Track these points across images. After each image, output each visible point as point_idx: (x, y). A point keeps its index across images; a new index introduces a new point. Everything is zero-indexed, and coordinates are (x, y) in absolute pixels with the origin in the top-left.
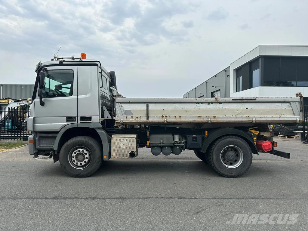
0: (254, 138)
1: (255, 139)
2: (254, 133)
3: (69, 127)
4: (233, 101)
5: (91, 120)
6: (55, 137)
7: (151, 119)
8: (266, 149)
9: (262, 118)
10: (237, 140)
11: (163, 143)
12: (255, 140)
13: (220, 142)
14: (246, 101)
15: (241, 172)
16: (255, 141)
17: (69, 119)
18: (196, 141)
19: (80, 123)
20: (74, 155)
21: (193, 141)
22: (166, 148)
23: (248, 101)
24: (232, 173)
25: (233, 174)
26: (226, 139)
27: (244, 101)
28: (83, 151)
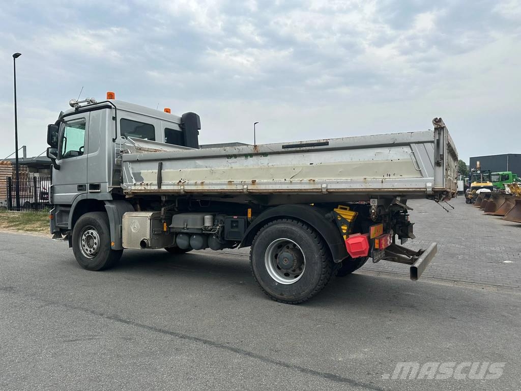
0: (342, 227)
1: (344, 228)
2: (343, 216)
3: (80, 198)
4: (283, 150)
5: (99, 189)
6: (68, 212)
7: (163, 188)
8: (352, 251)
9: (342, 183)
10: (293, 228)
11: (188, 229)
12: (344, 231)
13: (265, 231)
14: (308, 148)
15: (300, 294)
16: (345, 234)
17: (81, 187)
18: (237, 226)
19: (90, 192)
20: (84, 237)
21: (232, 227)
22: (194, 237)
23: (312, 148)
24: (282, 294)
25: (285, 297)
26: (275, 226)
27: (304, 148)
28: (92, 233)
